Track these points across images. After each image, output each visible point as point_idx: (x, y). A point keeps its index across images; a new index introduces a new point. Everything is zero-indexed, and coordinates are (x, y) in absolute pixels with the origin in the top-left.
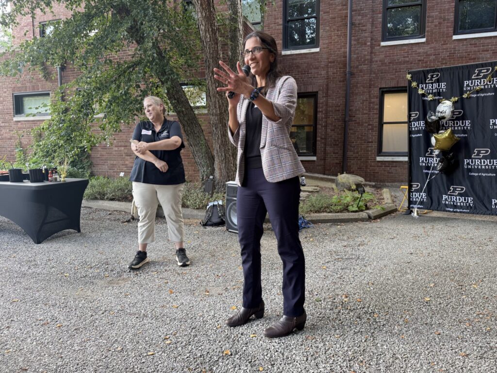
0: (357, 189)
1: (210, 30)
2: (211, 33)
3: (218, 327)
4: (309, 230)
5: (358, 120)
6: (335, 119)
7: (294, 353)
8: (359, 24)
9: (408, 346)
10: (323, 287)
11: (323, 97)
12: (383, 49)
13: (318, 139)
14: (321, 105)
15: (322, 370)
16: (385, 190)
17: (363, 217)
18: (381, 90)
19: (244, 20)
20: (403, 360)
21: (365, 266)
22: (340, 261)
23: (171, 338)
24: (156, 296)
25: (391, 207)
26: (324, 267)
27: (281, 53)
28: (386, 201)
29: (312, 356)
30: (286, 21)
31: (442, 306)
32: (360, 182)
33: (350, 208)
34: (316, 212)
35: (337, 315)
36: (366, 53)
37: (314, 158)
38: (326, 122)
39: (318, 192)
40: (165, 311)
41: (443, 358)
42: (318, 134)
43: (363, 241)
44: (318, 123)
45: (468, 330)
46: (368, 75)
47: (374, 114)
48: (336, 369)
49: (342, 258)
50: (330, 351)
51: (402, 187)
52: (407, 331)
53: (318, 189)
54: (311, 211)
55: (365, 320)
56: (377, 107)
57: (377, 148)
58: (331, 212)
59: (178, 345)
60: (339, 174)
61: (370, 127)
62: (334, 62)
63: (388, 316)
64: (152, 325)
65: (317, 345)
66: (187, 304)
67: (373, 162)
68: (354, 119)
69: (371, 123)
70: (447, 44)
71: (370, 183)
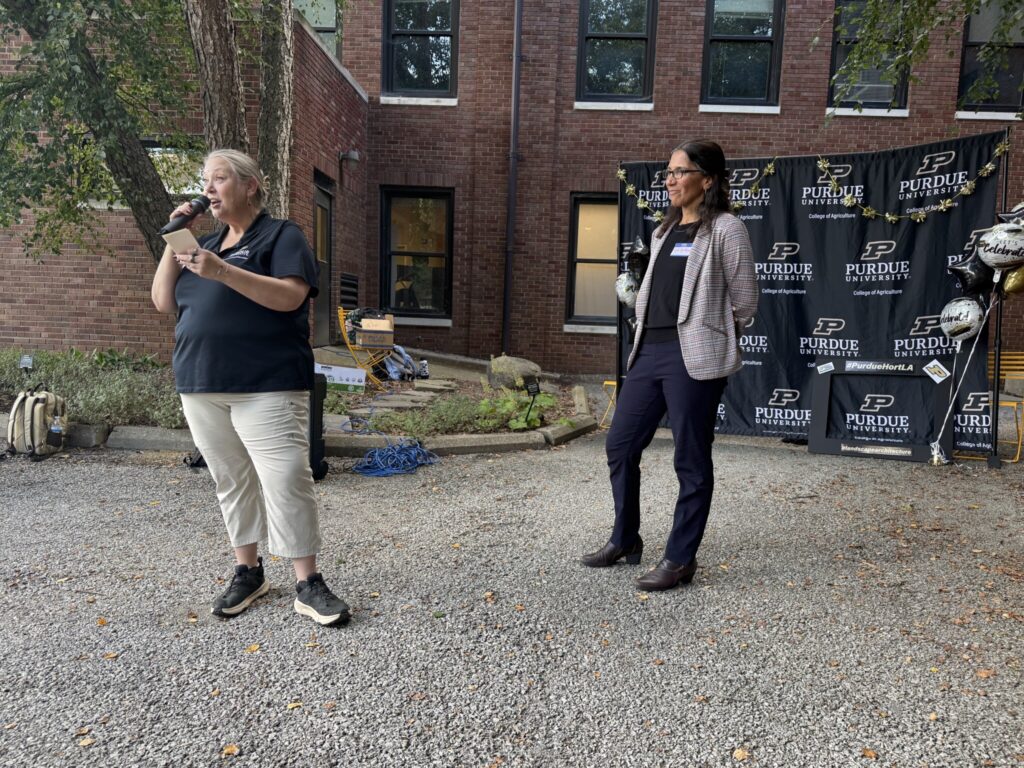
0: (525, 387)
1: (215, 28)
2: (217, 36)
3: (213, 693)
4: (431, 470)
5: (530, 251)
6: (488, 247)
7: (382, 734)
8: (534, 61)
9: (606, 692)
10: (451, 586)
11: (464, 199)
12: (578, 116)
13: (456, 283)
14: (460, 216)
15: (438, 762)
16: (577, 388)
17: (536, 440)
18: (574, 195)
19: (297, 19)
20: (596, 722)
21: (534, 537)
22: (489, 530)
23: (93, 732)
24: (63, 635)
25: (586, 420)
26: (457, 545)
27: (378, 100)
28: (578, 409)
29: (419, 735)
30: (390, 35)
31: (669, 608)
32: (532, 373)
33: (513, 424)
34: (447, 433)
35: (474, 643)
36: (547, 119)
37: (448, 323)
38: (471, 250)
39: (452, 391)
40: (84, 669)
41: (666, 709)
42: (454, 274)
43: (534, 488)
44: (454, 252)
45: (710, 651)
46: (550, 165)
47: (560, 241)
48: (465, 756)
49: (491, 524)
50: (456, 720)
51: (606, 383)
52: (604, 664)
53: (454, 384)
54: (437, 430)
55: (530, 648)
56: (566, 228)
57: (564, 307)
58: (475, 432)
59: (112, 746)
60: (492, 356)
61: (553, 266)
62: (485, 131)
63: (572, 637)
64: (45, 705)
65: (431, 711)
66: (141, 648)
67: (556, 334)
68: (523, 248)
69: (554, 259)
70: (689, 119)
71: (552, 375)
